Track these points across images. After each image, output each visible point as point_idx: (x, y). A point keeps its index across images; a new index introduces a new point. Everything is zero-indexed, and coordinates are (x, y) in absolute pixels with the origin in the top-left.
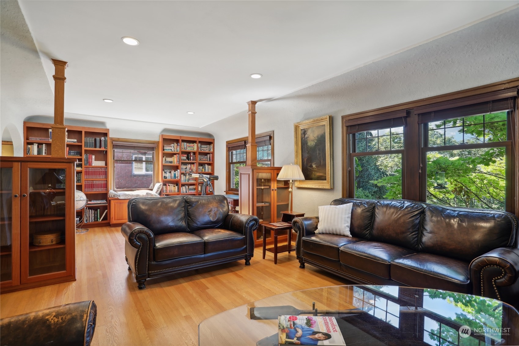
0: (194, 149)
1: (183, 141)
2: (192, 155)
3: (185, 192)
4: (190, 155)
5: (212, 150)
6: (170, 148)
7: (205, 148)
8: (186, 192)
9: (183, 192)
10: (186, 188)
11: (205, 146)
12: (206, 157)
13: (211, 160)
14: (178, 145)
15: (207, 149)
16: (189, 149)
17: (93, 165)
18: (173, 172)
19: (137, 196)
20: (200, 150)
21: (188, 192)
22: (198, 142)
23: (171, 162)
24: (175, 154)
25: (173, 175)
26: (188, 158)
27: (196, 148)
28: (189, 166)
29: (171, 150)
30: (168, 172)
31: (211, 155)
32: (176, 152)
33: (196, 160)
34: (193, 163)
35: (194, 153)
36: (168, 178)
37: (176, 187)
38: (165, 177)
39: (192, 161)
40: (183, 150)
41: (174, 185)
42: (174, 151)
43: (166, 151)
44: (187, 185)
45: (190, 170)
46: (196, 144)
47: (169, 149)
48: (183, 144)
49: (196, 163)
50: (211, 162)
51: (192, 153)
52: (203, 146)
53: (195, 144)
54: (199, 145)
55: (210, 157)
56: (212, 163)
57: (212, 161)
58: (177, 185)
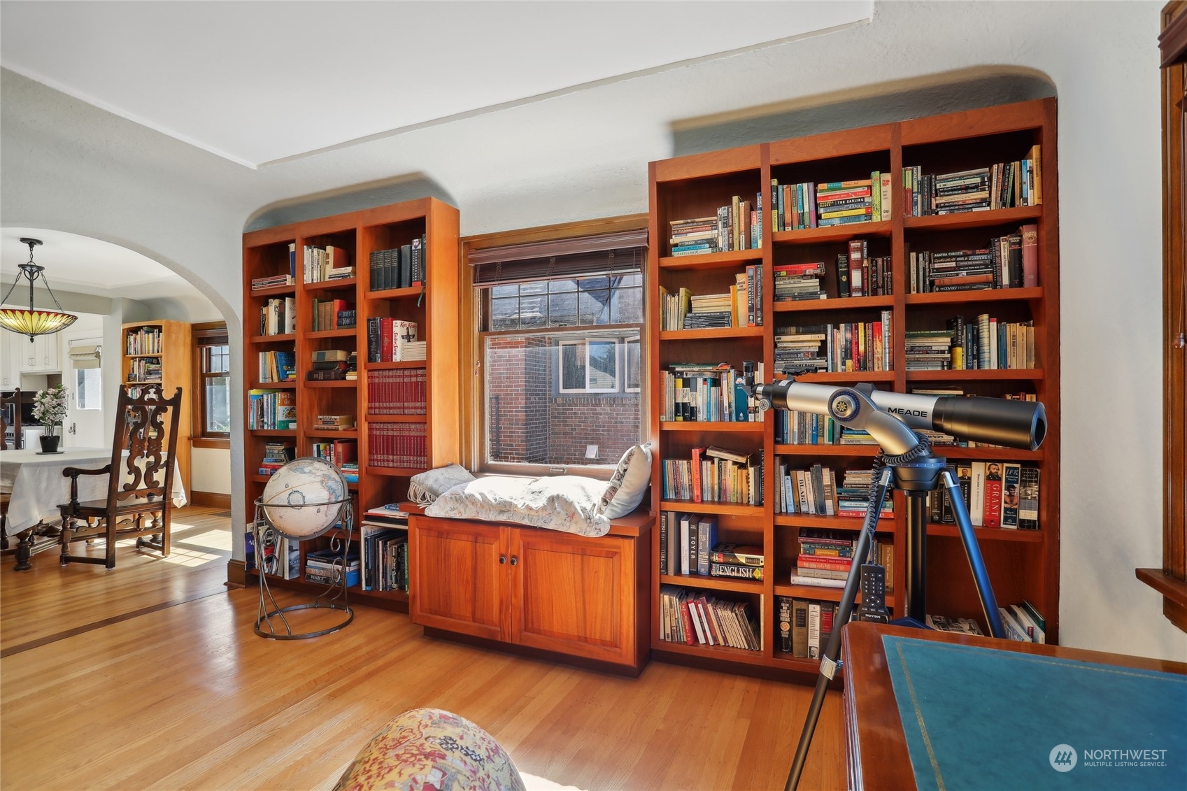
0: (869, 216)
1: (789, 174)
2: (855, 256)
3: (810, 506)
4: (848, 258)
5: (1033, 197)
6: (707, 234)
7: (966, 189)
8: (821, 509)
9: (798, 505)
10: (817, 480)
11: (971, 177)
12: (980, 257)
13: (1029, 276)
14: (752, 208)
15: (985, 194)
16: (834, 221)
17: (397, 357)
18: (730, 380)
19: (502, 512)
20: (918, 211)
21: (830, 511)
22: (896, 158)
23: (718, 320)
24: (741, 266)
25: (728, 398)
26: (834, 283)
27: (887, 205)
28: (840, 336)
29: (712, 243)
30: (700, 381)
31: (1029, 234)
32: (741, 253)
33: (888, 291)
34: (871, 315)
35: (878, 243)
36: (701, 417)
37: (751, 470)
38: (687, 412)
39: (857, 300)
40: (792, 234)
41: (742, 460)
42: (731, 246)
43: (679, 257)
44: (826, 461)
45: (849, 363)
46: (887, 176)
47: (697, 244)
48: (794, 195)
49: (889, 308)
50: (1029, 290)
51: (854, 245)
52: (945, 181)
53: (876, 174)
54: (912, 177)
55: (1017, 257)
56: (1038, 302)
57: (1039, 282)
58: (756, 461)
